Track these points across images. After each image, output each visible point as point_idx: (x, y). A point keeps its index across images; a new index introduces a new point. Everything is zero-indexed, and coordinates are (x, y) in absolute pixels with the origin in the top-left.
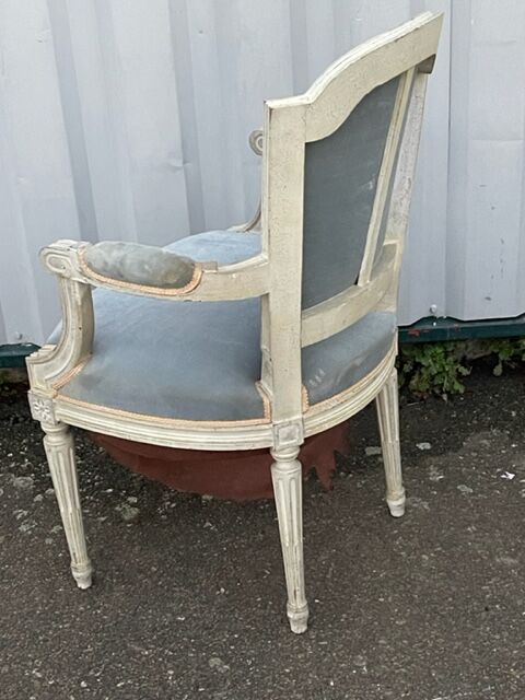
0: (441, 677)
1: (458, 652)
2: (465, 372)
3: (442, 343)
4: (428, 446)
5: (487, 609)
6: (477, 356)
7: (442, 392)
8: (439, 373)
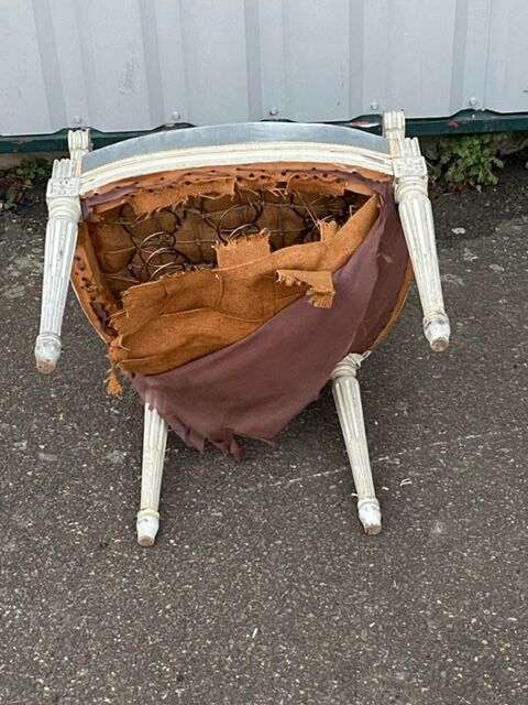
0: (475, 420)
1: (489, 400)
2: (500, 164)
3: (479, 135)
4: (463, 231)
5: (515, 367)
6: (511, 151)
7: (477, 184)
8: (475, 164)
